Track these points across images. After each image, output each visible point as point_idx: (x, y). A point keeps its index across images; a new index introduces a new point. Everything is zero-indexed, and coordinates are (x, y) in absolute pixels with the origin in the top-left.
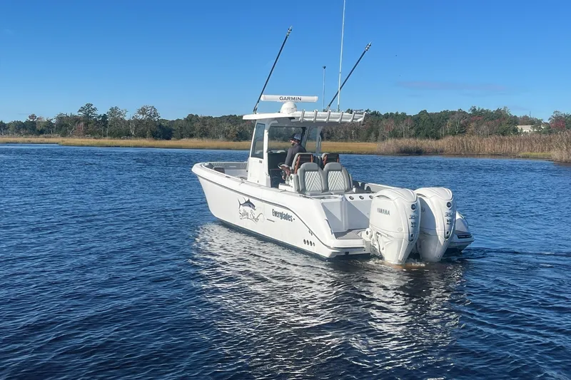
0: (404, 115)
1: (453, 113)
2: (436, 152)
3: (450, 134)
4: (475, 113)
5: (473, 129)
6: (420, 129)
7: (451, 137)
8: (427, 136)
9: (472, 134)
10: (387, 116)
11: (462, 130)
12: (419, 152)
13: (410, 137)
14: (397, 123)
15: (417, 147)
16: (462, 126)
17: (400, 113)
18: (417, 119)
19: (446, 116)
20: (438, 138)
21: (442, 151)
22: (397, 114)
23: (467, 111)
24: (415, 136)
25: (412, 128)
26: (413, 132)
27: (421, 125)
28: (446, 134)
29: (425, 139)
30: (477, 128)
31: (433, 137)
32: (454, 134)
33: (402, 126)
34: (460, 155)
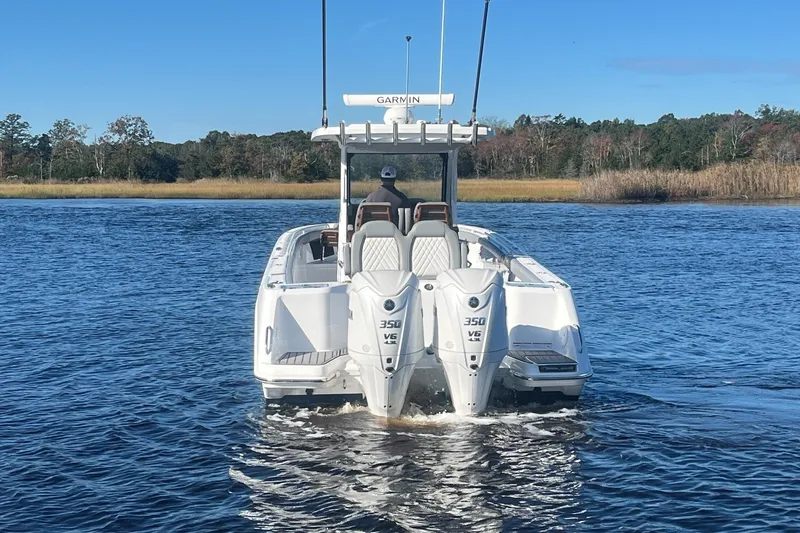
0: (629, 124)
1: (726, 118)
2: (693, 196)
3: (721, 159)
4: (767, 117)
5: (765, 148)
6: (662, 150)
7: (721, 167)
8: (676, 165)
9: (763, 157)
10: (597, 127)
11: (744, 152)
12: (661, 196)
13: (644, 166)
14: (617, 140)
15: (658, 188)
16: (743, 144)
17: (621, 121)
18: (655, 131)
19: (710, 125)
20: (696, 169)
21: (705, 193)
22: (616, 123)
23: (753, 115)
24: (652, 165)
25: (646, 149)
26: (649, 156)
27: (664, 143)
28: (713, 161)
29: (671, 170)
30: (773, 146)
31: (687, 166)
32: (728, 160)
33: (628, 145)
34: (741, 199)
